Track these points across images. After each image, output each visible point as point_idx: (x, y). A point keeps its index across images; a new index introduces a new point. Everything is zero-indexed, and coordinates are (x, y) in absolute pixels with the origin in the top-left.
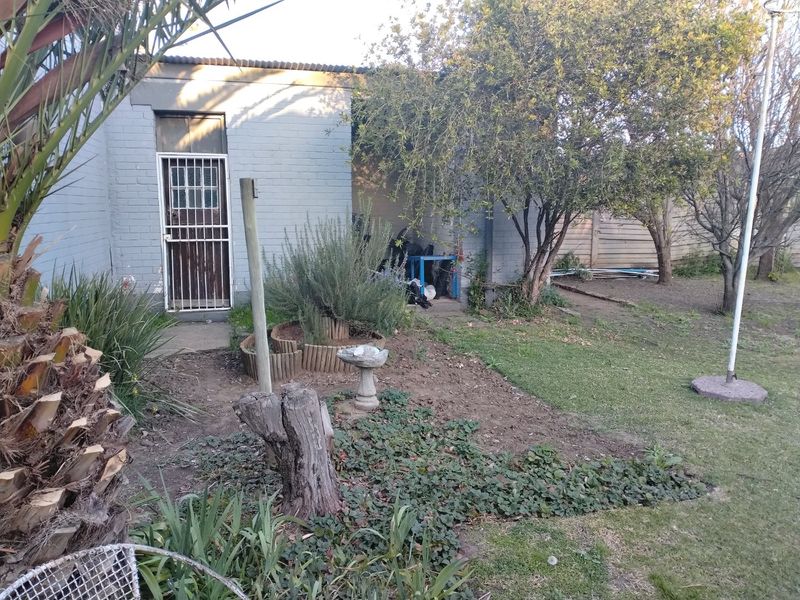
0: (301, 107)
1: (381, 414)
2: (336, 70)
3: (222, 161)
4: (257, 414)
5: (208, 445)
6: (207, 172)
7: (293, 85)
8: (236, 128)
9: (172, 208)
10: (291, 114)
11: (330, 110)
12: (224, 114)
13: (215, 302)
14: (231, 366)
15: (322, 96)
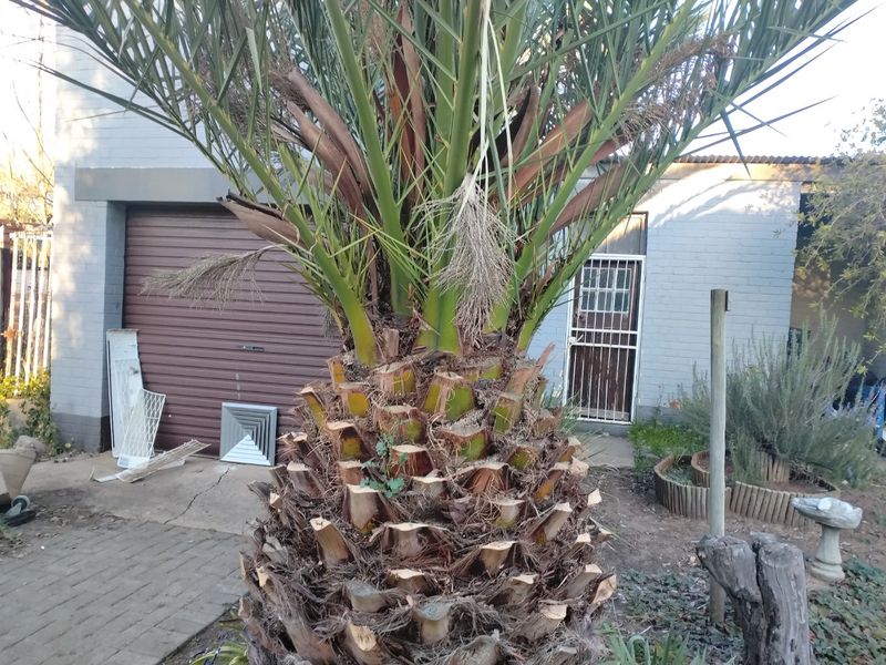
0: (737, 204)
1: (851, 591)
2: (786, 161)
3: (639, 263)
4: (727, 563)
5: (633, 579)
6: (621, 274)
7: (729, 180)
8: (658, 228)
9: (580, 310)
10: (724, 212)
11: (772, 206)
12: (647, 213)
13: (614, 413)
14: (638, 491)
15: (764, 192)
